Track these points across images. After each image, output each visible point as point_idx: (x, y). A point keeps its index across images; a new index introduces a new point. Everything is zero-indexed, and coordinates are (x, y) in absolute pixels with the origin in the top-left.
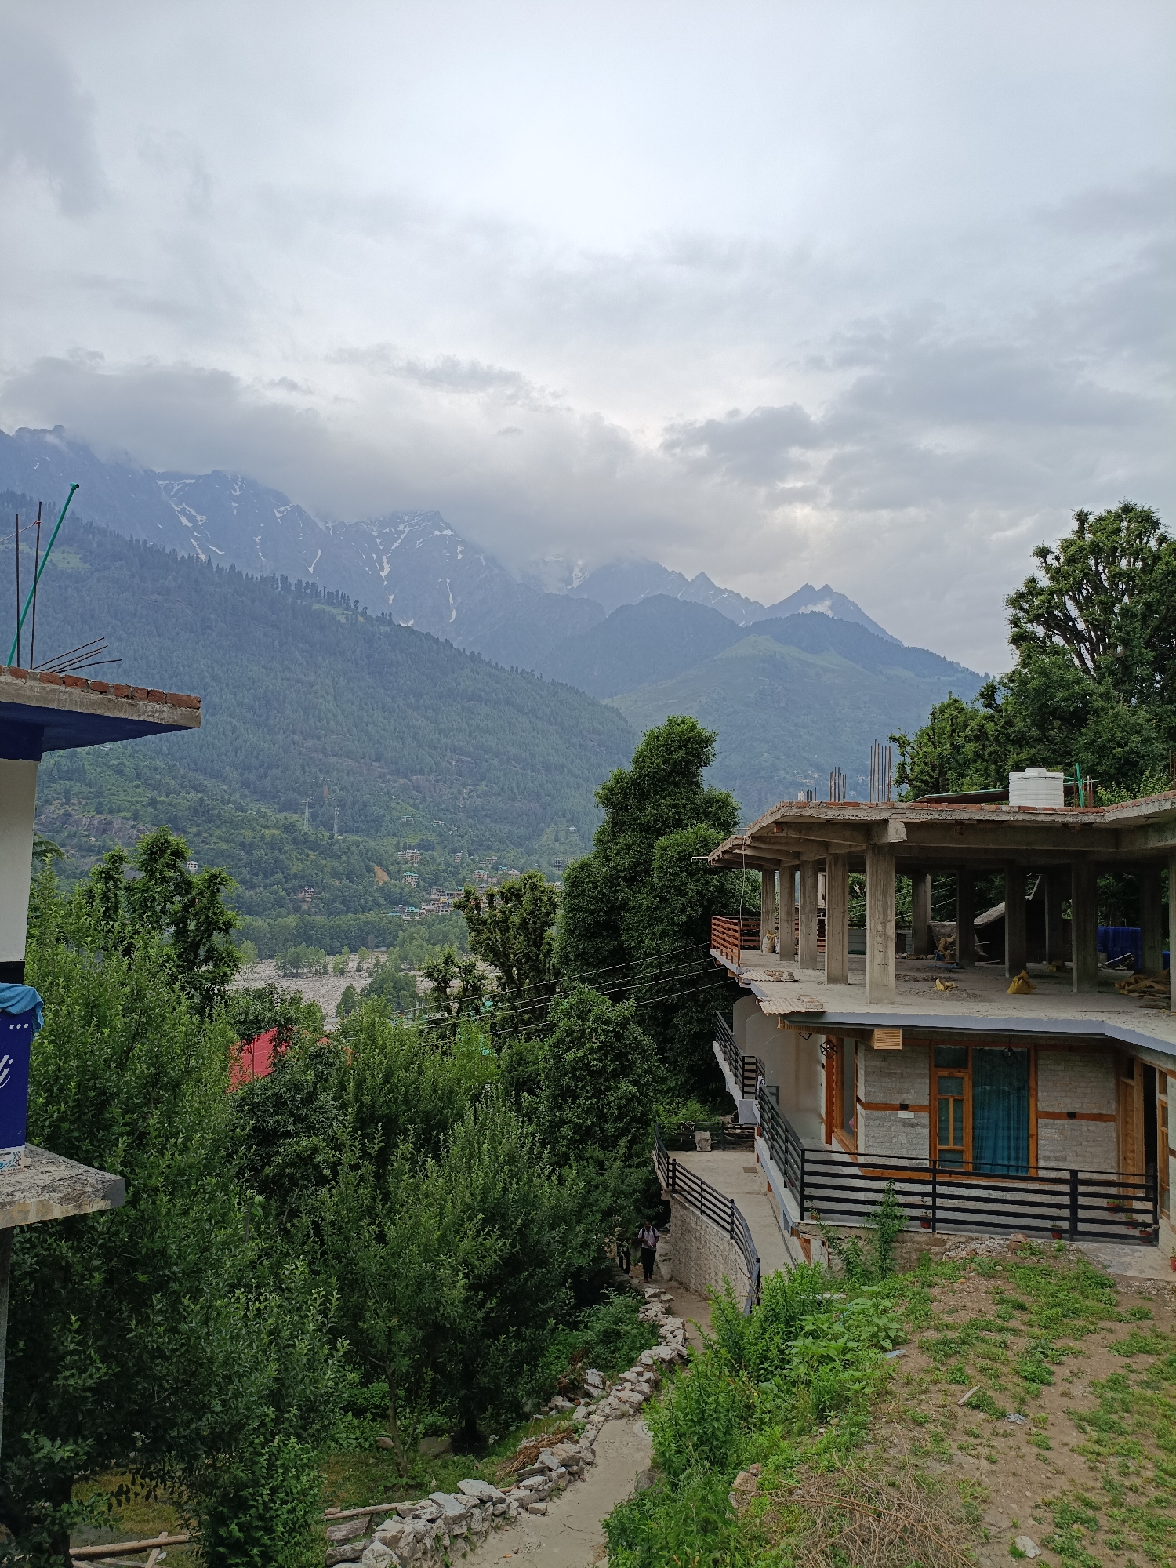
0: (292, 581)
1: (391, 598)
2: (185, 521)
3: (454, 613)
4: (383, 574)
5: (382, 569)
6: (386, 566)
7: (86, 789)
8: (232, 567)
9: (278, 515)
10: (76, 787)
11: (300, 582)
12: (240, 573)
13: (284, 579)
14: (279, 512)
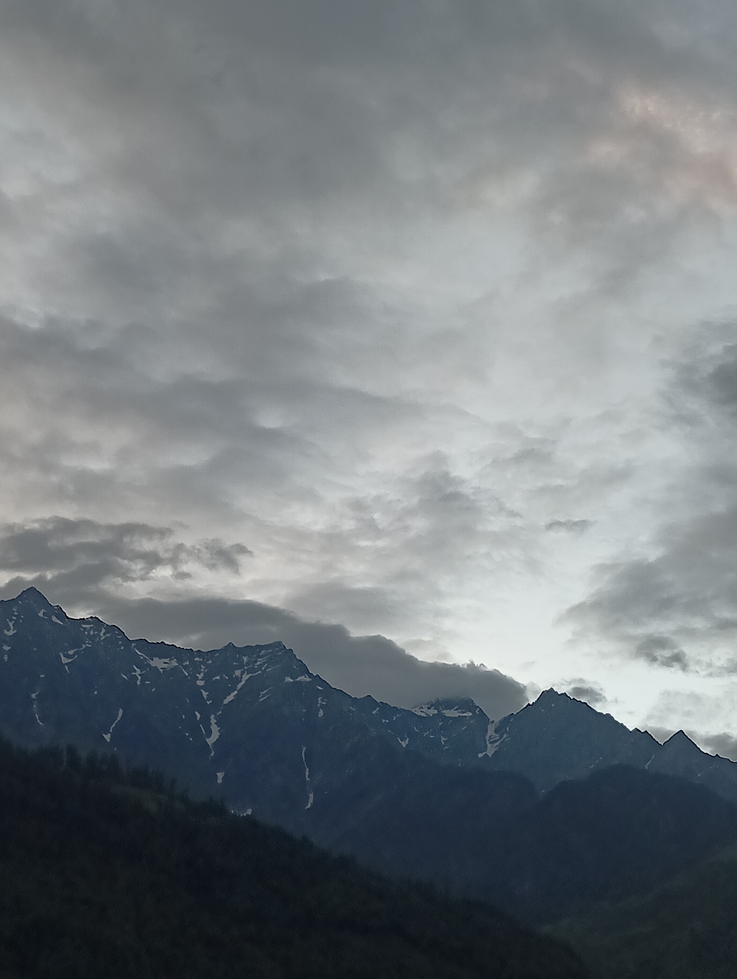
0: (83, 753)
1: (220, 775)
3: (311, 796)
4: (211, 741)
5: (209, 733)
6: (215, 729)
9: (65, 660)
12: (9, 744)
14: (67, 656)
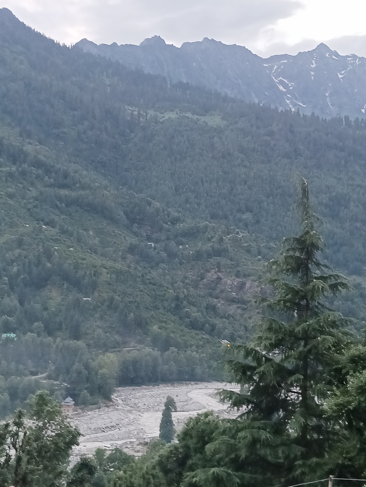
0: (352, 119)
2: (281, 88)
7: (229, 262)
8: (313, 114)
9: (340, 76)
10: (224, 261)
11: (358, 119)
12: (318, 117)
13: (347, 118)
14: (341, 74)
